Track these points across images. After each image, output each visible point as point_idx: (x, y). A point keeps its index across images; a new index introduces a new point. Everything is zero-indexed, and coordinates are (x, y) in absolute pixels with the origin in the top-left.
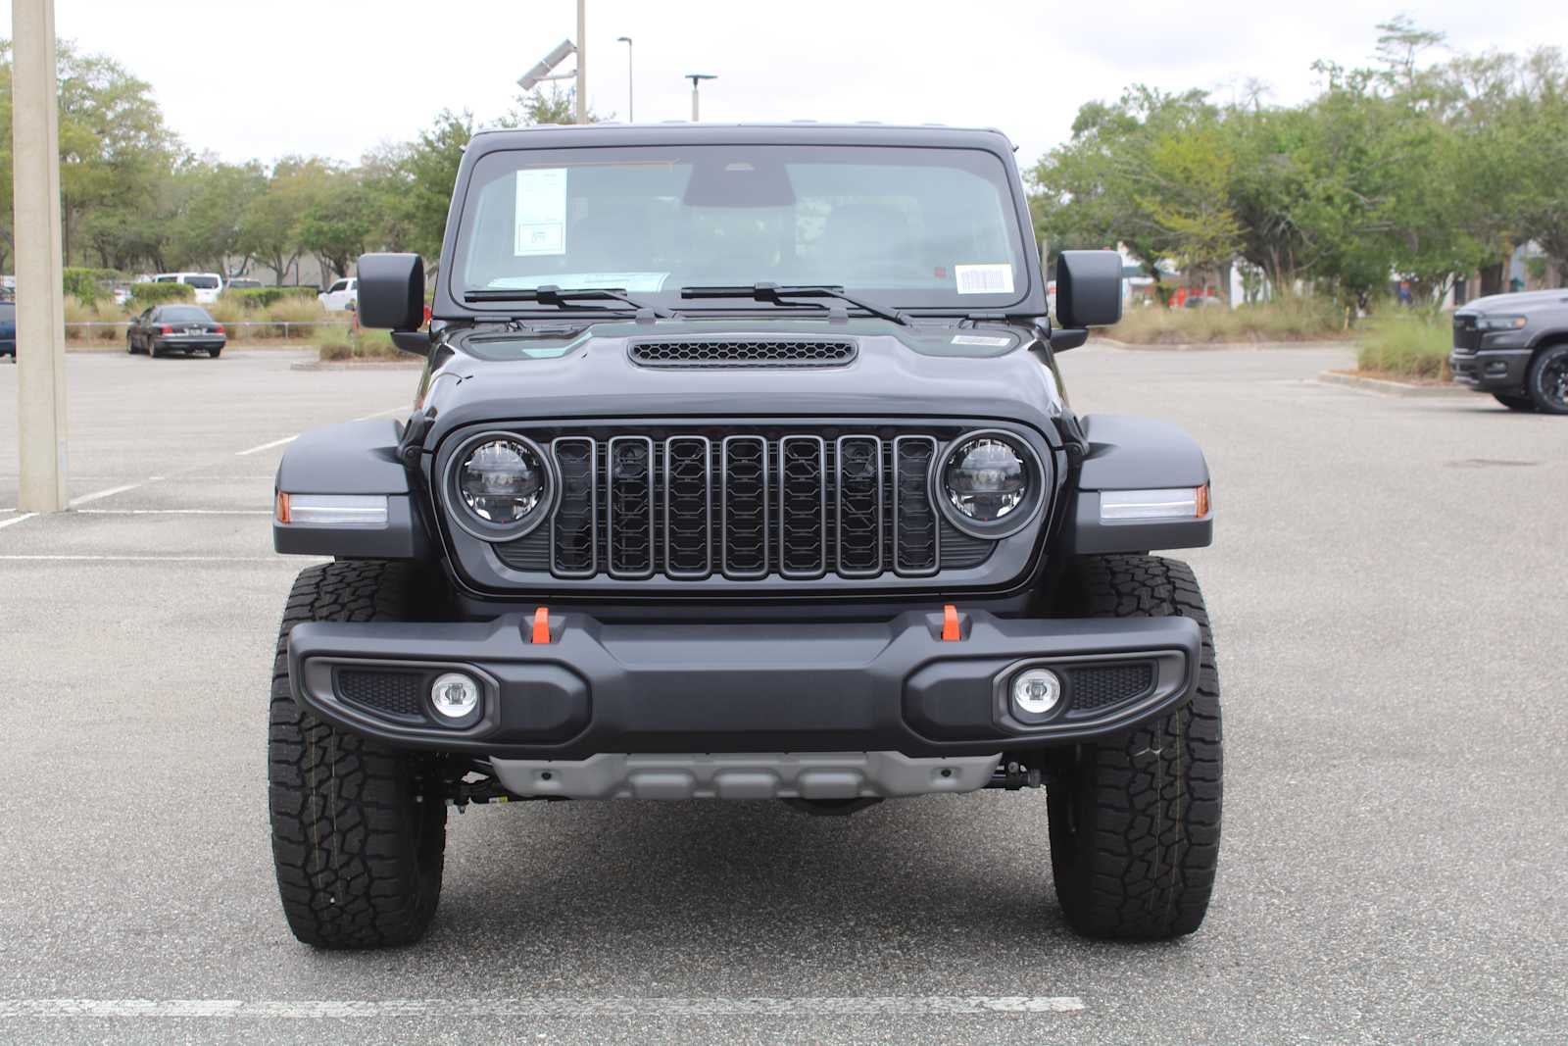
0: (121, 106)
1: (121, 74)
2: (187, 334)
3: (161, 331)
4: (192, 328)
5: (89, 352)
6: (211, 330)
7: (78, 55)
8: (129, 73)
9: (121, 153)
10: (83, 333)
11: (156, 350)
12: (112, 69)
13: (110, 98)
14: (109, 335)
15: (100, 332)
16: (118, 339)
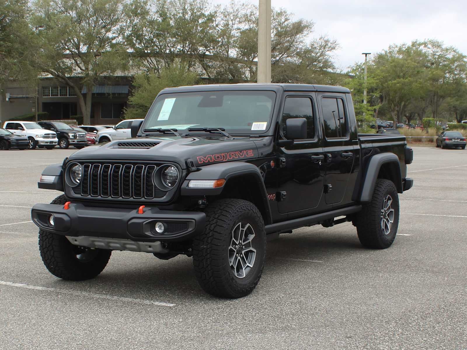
0: (456, 64)
1: (457, 53)
2: (453, 141)
3: (445, 139)
4: (455, 139)
5: (423, 146)
6: (461, 140)
7: (444, 47)
8: (460, 53)
9: (456, 79)
10: (423, 140)
11: (443, 146)
12: (454, 51)
13: (453, 61)
14: (431, 141)
15: (428, 140)
16: (434, 142)
